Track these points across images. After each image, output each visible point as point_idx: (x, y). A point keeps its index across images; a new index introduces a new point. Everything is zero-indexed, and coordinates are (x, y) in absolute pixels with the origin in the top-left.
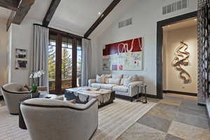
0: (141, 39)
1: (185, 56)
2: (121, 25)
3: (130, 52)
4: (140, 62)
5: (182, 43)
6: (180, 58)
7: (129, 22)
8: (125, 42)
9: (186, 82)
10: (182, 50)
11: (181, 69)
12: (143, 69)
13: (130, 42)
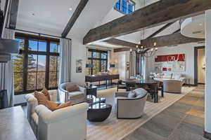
0: (184, 55)
3: (176, 61)
4: (184, 67)
8: (172, 55)
12: (185, 71)
13: (176, 56)
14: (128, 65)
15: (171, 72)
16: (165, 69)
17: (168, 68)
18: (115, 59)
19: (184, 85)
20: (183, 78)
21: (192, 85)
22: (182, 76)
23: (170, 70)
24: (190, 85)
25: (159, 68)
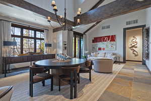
0: (115, 36)
1: (135, 43)
2: (103, 28)
3: (109, 42)
4: (115, 47)
5: (134, 37)
6: (133, 45)
7: (108, 27)
8: (106, 37)
9: (136, 56)
10: (134, 41)
11: (133, 50)
12: (116, 50)
13: (109, 37)
14: (65, 45)
15: (104, 51)
16: (100, 49)
17: (102, 48)
18: (54, 38)
19: (115, 62)
20: (114, 56)
21: (122, 62)
22: (114, 54)
23: (104, 49)
24: (120, 63)
25: (96, 48)
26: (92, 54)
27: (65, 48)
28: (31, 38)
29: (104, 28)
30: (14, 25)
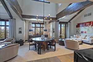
3: (90, 26)
14: (53, 30)
23: (85, 32)
25: (79, 31)
26: (74, 36)
27: (54, 32)
28: (39, 27)
29: (86, 16)
30: (33, 23)
